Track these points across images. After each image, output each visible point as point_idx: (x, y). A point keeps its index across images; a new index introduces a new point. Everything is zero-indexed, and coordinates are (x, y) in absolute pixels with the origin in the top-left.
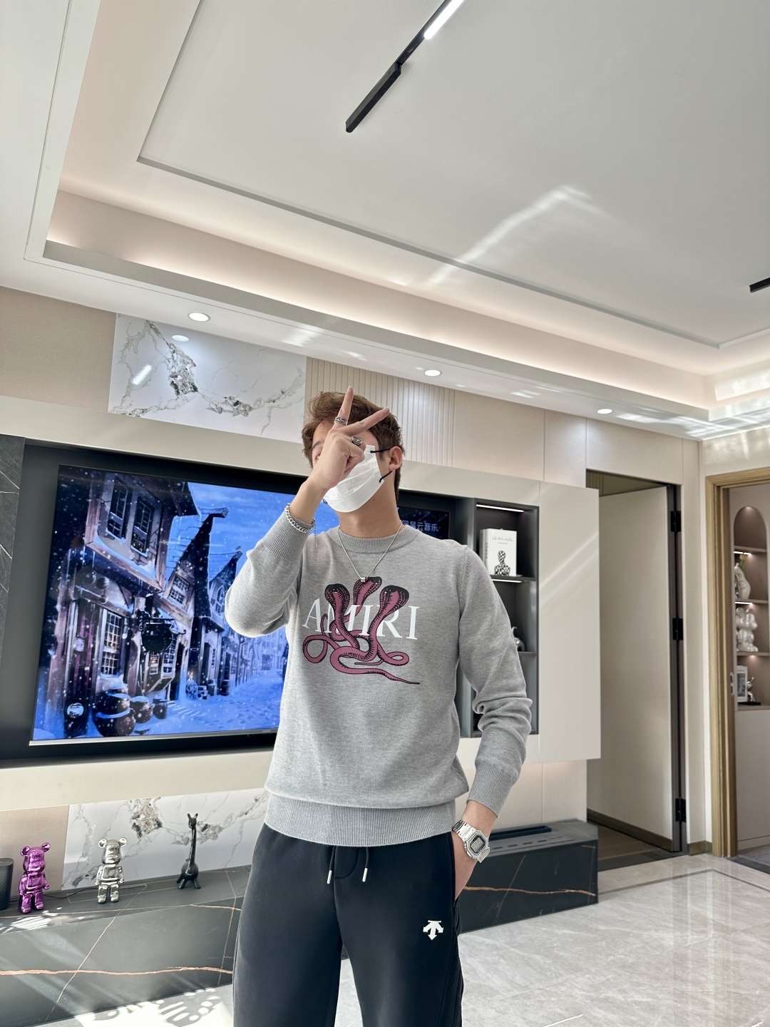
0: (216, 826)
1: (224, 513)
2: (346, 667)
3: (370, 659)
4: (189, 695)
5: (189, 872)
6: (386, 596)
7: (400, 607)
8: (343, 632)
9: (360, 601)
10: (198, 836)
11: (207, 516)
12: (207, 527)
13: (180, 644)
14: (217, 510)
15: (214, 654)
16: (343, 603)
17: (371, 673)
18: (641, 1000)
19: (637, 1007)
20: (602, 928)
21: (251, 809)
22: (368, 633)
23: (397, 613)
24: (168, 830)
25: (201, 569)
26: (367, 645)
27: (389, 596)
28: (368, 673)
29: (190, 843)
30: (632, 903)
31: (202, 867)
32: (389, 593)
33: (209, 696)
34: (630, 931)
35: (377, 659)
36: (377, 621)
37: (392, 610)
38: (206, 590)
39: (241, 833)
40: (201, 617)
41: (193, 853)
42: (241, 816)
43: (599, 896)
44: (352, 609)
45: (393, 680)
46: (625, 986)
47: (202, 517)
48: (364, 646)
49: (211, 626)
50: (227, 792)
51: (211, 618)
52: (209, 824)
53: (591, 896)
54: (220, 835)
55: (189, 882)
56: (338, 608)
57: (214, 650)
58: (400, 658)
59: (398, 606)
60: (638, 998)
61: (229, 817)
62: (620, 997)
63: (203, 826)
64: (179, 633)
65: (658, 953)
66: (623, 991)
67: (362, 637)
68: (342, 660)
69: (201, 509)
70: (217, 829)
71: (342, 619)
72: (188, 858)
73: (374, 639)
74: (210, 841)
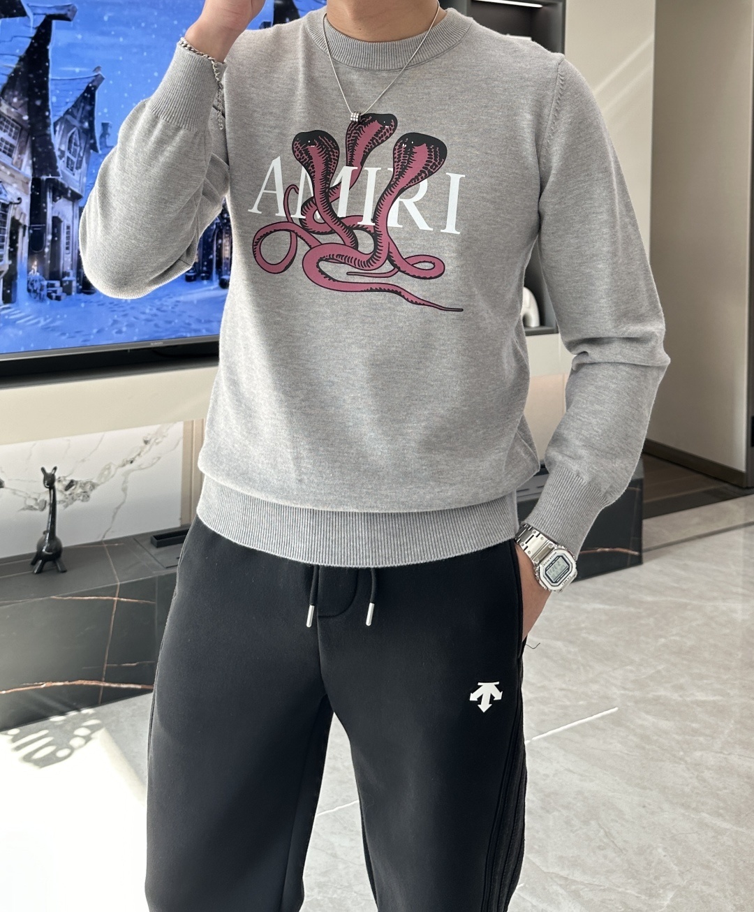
0: (87, 482)
1: (69, 14)
2: (330, 278)
3: (375, 266)
4: (33, 295)
5: (48, 550)
6: (406, 152)
7: (431, 173)
8: (328, 219)
9: (358, 159)
10: (59, 497)
11: (41, 19)
12: (43, 35)
13: (13, 219)
14: (57, 8)
15: (68, 233)
16: (327, 164)
17: (377, 290)
18: (704, 698)
19: (699, 709)
20: (649, 599)
21: (139, 455)
22: (373, 220)
23: (424, 185)
24: (14, 492)
25: (38, 103)
26: (371, 241)
27: (410, 152)
28: (372, 290)
29: (48, 509)
30: (689, 563)
31: (67, 539)
32: (410, 147)
33: (64, 296)
34: (688, 601)
35: (388, 267)
36: (389, 198)
37: (416, 180)
38: (50, 135)
39: (124, 490)
40: (44, 178)
41: (53, 522)
42: (124, 465)
43: (644, 554)
44: (344, 174)
45: (416, 303)
46: (682, 681)
47: (33, 21)
48: (366, 244)
49: (60, 191)
50: (101, 434)
51: (60, 179)
52: (75, 479)
53: (633, 555)
54: (93, 494)
55: (48, 564)
56: (318, 175)
57: (68, 227)
58: (428, 266)
59: (427, 172)
60: (701, 696)
61: (105, 469)
62: (675, 696)
63: (66, 483)
64: (11, 203)
65: (728, 631)
66: (680, 688)
67: (363, 228)
68: (325, 266)
69: (33, 8)
70: (88, 487)
71: (327, 194)
72: (45, 529)
73: (384, 232)
74: (78, 504)
